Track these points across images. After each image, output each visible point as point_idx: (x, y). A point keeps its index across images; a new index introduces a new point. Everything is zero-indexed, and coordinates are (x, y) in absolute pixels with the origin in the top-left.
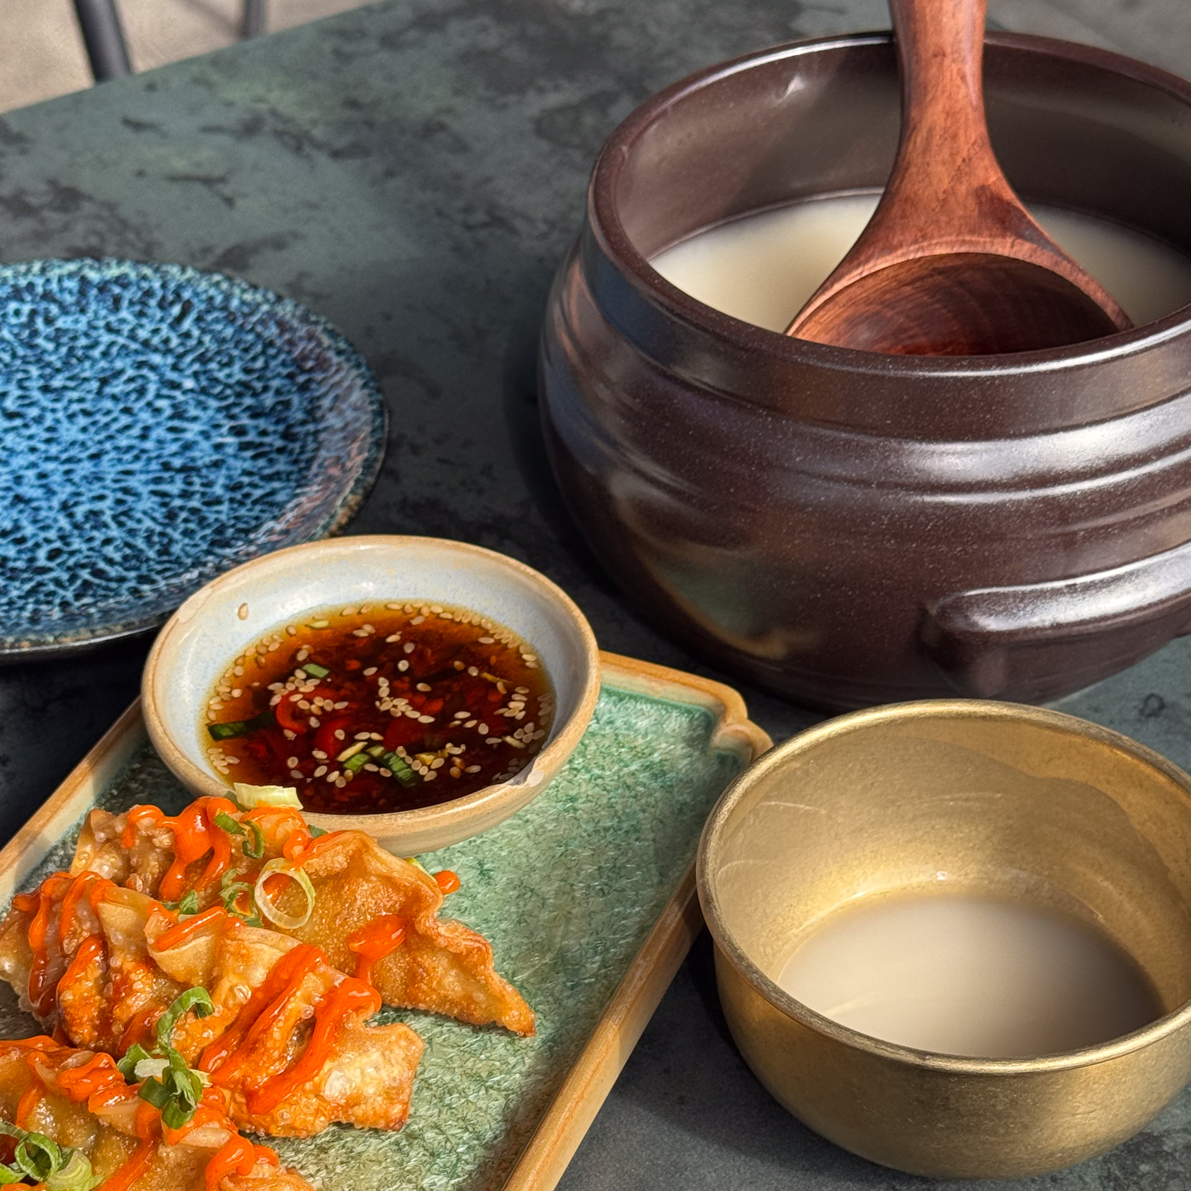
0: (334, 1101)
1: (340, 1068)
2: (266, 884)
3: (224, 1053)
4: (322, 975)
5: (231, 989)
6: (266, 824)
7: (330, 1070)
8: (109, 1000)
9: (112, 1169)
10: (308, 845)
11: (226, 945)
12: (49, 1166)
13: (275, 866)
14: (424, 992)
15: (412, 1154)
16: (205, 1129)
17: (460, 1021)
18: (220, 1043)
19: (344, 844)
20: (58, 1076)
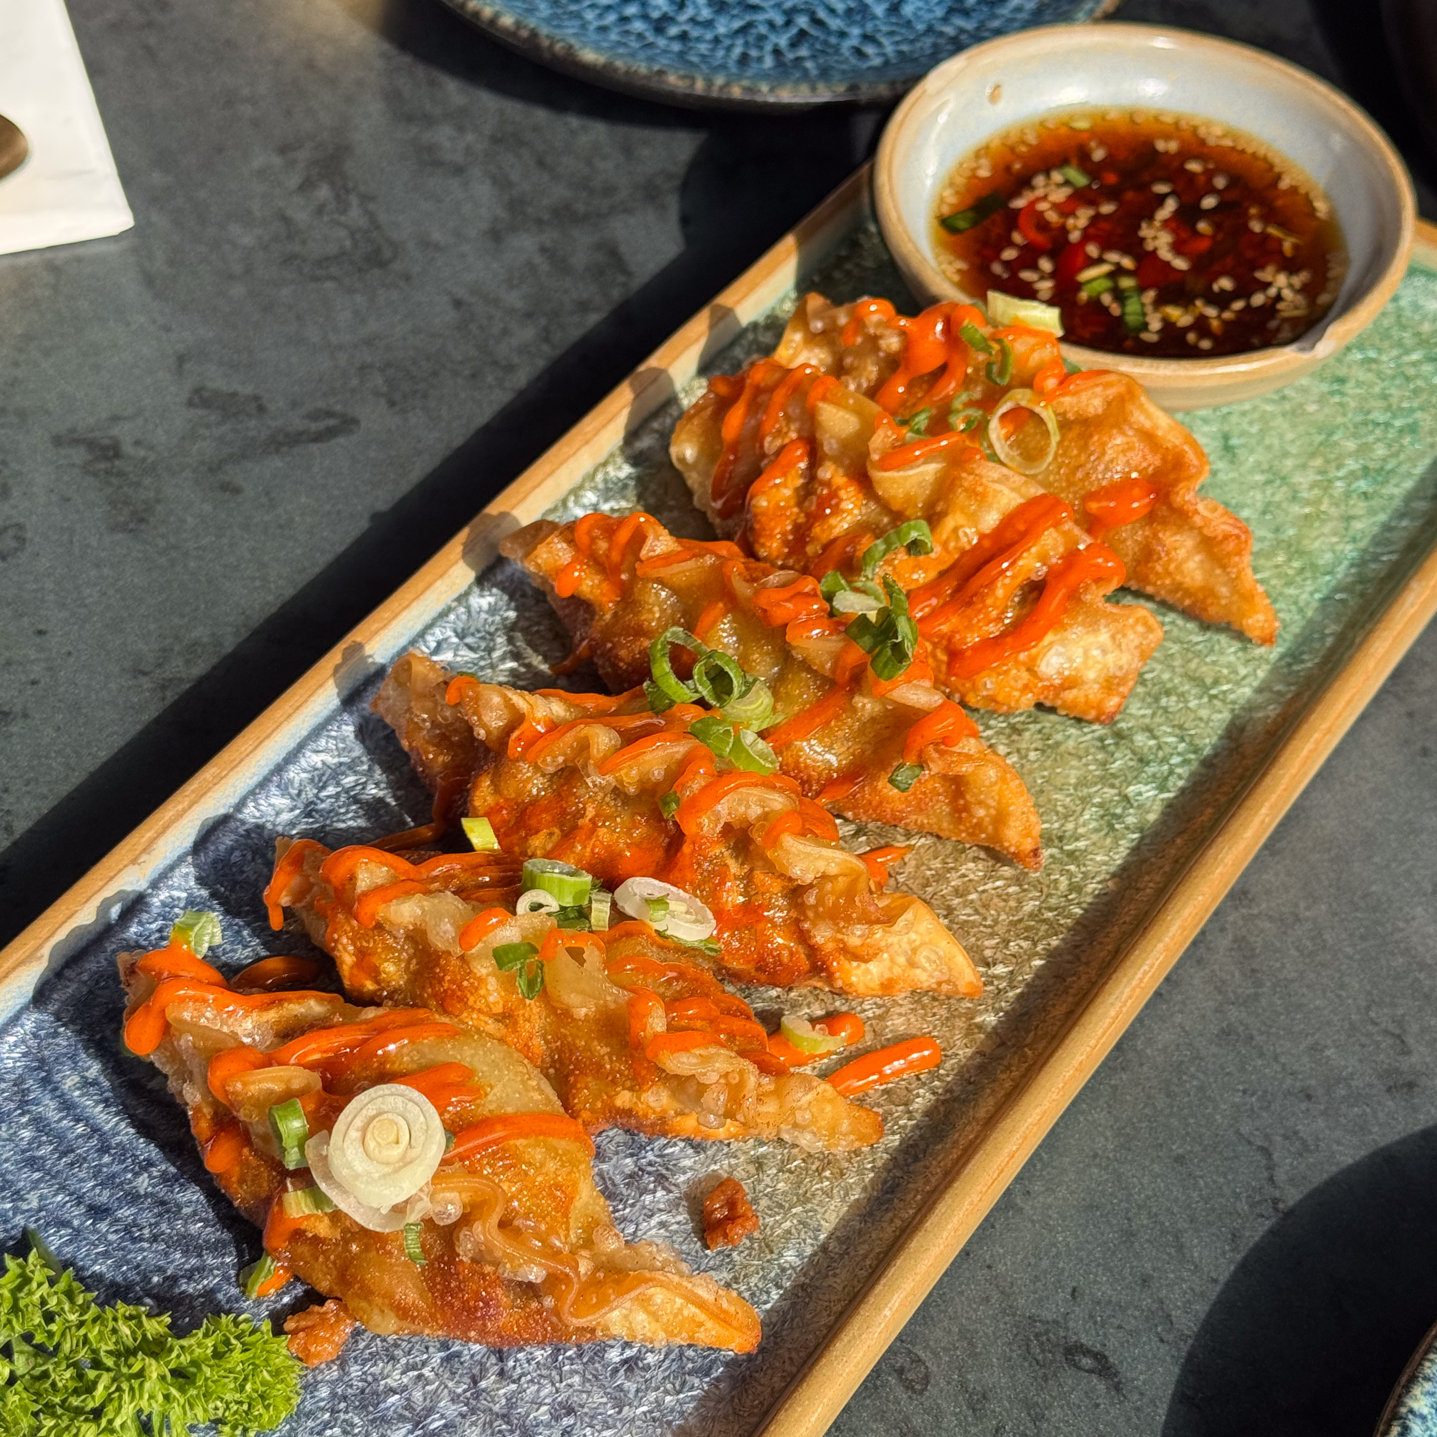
0: (1049, 680)
1: (1063, 642)
2: (1004, 416)
3: (934, 601)
4: (1065, 534)
5: (955, 530)
6: (1020, 346)
7: (1051, 644)
8: (808, 515)
9: (796, 708)
10: (1064, 380)
11: (960, 478)
12: (730, 692)
13: (1021, 397)
14: (1157, 573)
15: (1117, 755)
16: (917, 687)
17: (1188, 614)
18: (931, 588)
19: (1107, 386)
20: (757, 593)
